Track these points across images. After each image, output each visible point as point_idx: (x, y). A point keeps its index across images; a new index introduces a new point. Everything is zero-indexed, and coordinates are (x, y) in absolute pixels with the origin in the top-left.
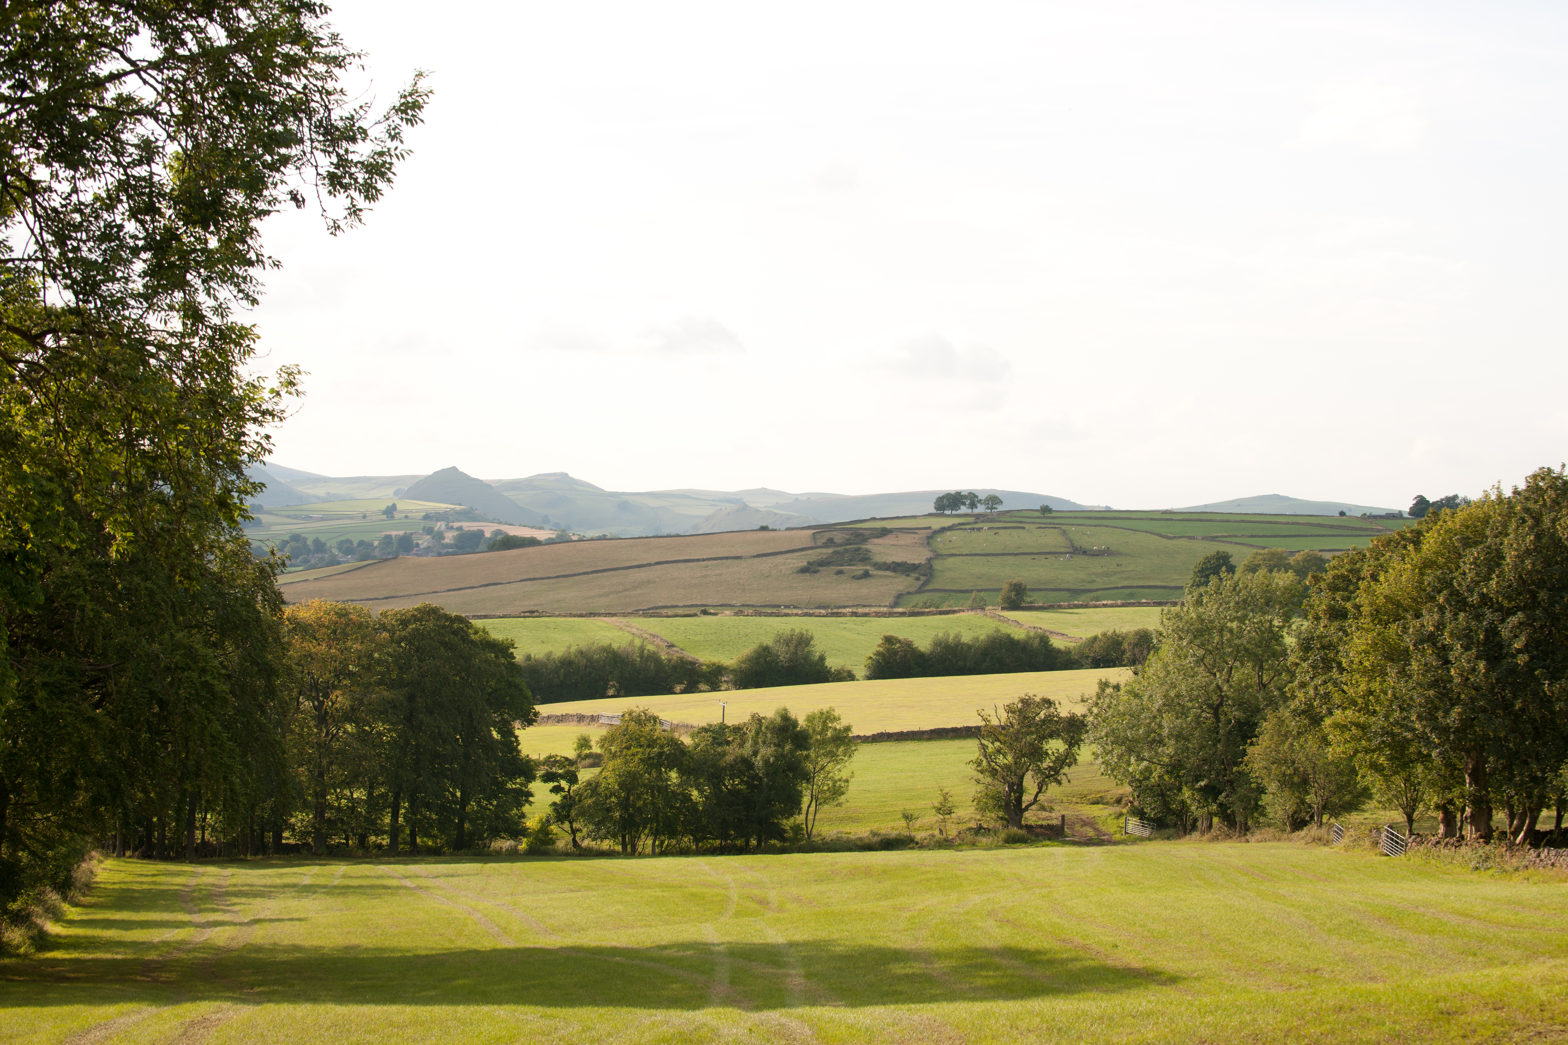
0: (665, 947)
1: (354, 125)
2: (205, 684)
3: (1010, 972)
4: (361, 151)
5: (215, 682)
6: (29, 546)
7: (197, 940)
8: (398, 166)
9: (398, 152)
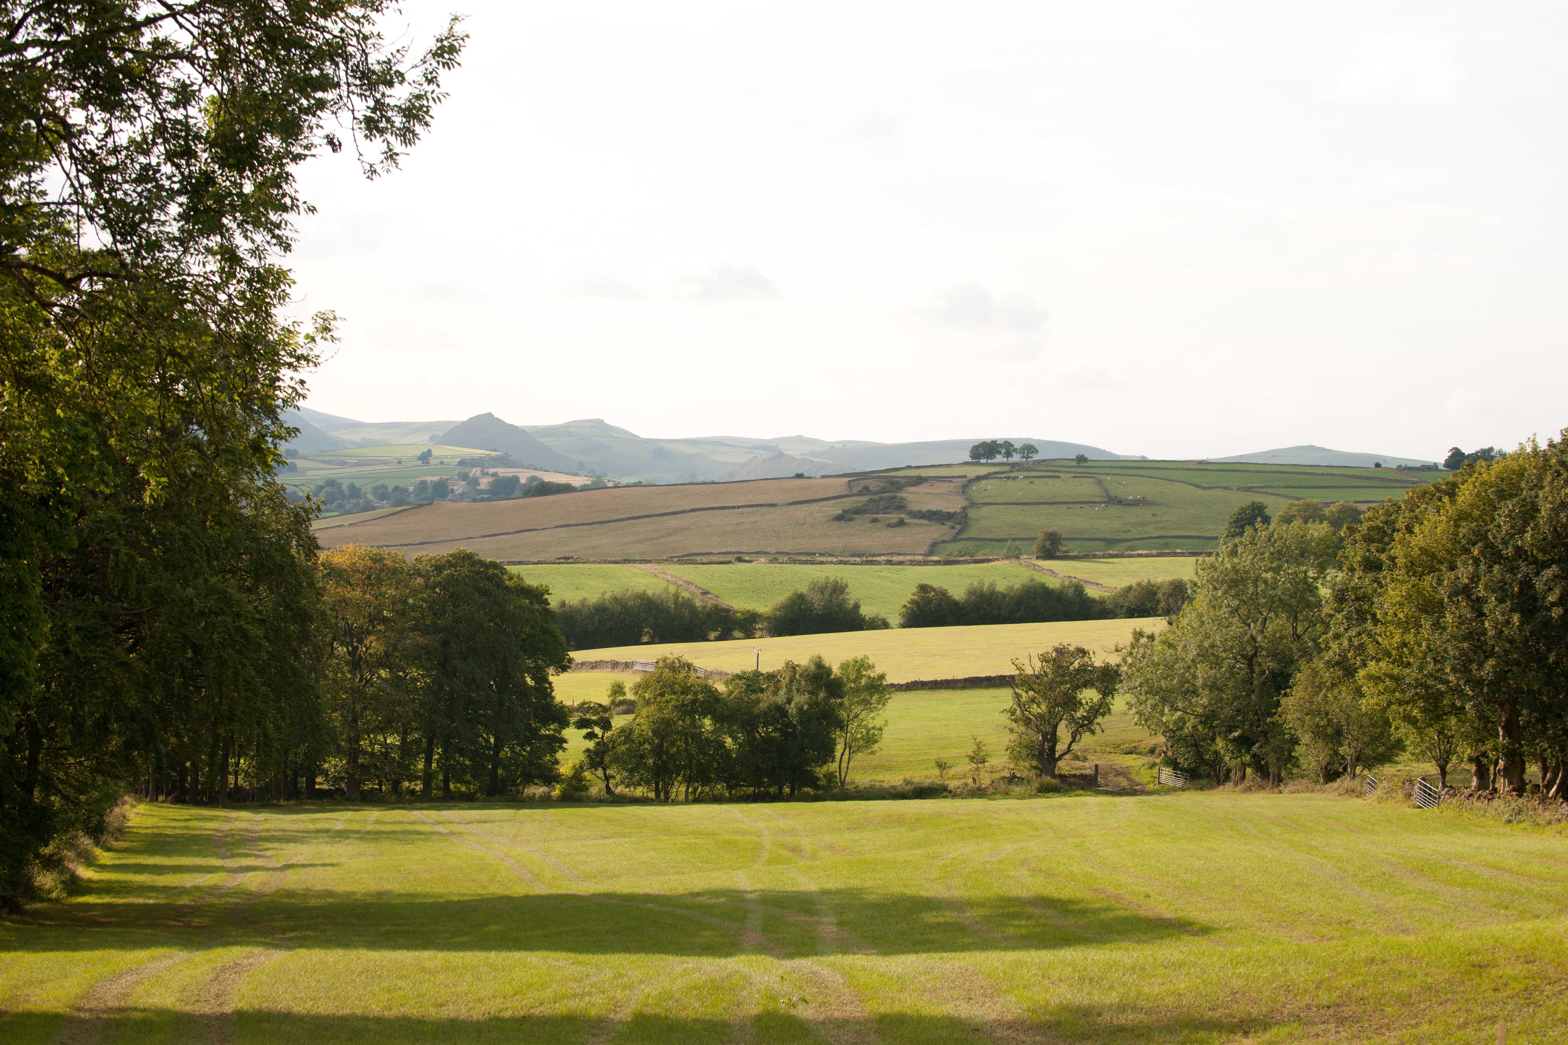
0: (698, 894)
1: (391, 69)
2: (240, 629)
3: (1042, 921)
4: (398, 95)
5: (249, 627)
6: (64, 490)
7: (229, 885)
8: (435, 109)
9: (434, 96)
